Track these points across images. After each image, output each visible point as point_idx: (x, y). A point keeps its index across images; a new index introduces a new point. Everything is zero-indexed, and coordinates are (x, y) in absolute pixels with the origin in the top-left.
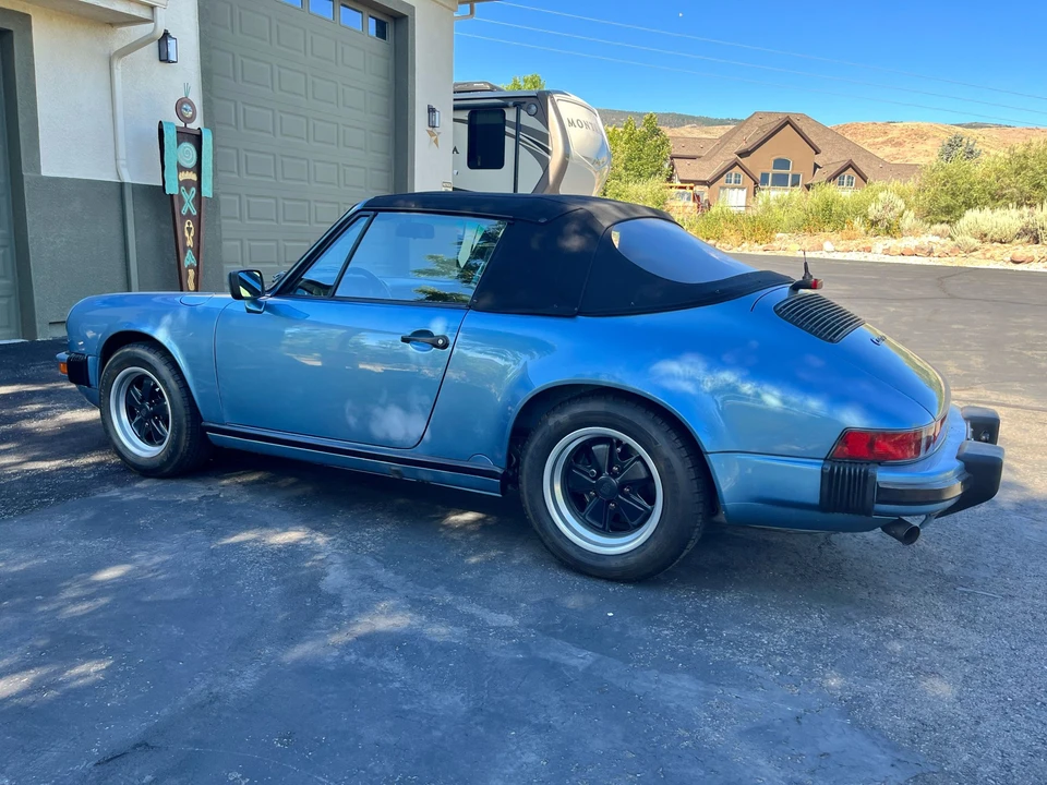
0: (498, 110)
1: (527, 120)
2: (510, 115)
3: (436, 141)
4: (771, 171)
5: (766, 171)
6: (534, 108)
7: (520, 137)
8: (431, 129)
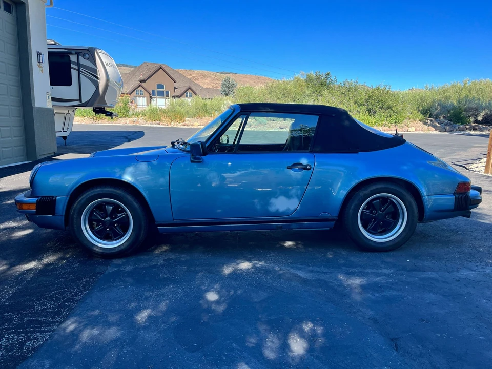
0: (66, 55)
2: (73, 58)
3: (42, 71)
4: (156, 90)
5: (154, 89)
6: (87, 56)
7: (81, 70)
8: (39, 64)
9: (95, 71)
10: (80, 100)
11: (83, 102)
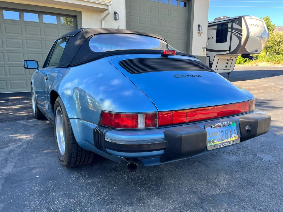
0: (226, 24)
1: (235, 26)
2: (230, 25)
3: (200, 35)
6: (237, 22)
7: (233, 31)
8: (199, 32)
9: (241, 31)
10: (230, 50)
11: (231, 51)
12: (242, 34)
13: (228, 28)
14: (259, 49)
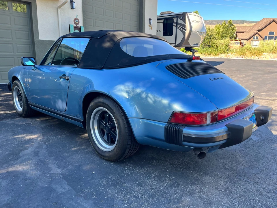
0: (171, 19)
1: (180, 21)
2: (175, 20)
3: (151, 28)
4: (268, 36)
5: (266, 35)
6: (182, 17)
7: (178, 26)
8: (150, 25)
9: (184, 26)
10: (175, 43)
11: (177, 43)
12: (186, 29)
13: (173, 22)
14: (198, 43)
